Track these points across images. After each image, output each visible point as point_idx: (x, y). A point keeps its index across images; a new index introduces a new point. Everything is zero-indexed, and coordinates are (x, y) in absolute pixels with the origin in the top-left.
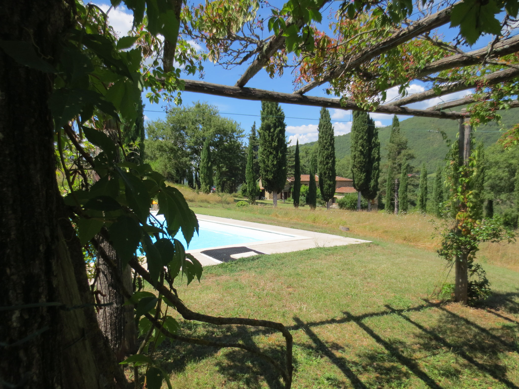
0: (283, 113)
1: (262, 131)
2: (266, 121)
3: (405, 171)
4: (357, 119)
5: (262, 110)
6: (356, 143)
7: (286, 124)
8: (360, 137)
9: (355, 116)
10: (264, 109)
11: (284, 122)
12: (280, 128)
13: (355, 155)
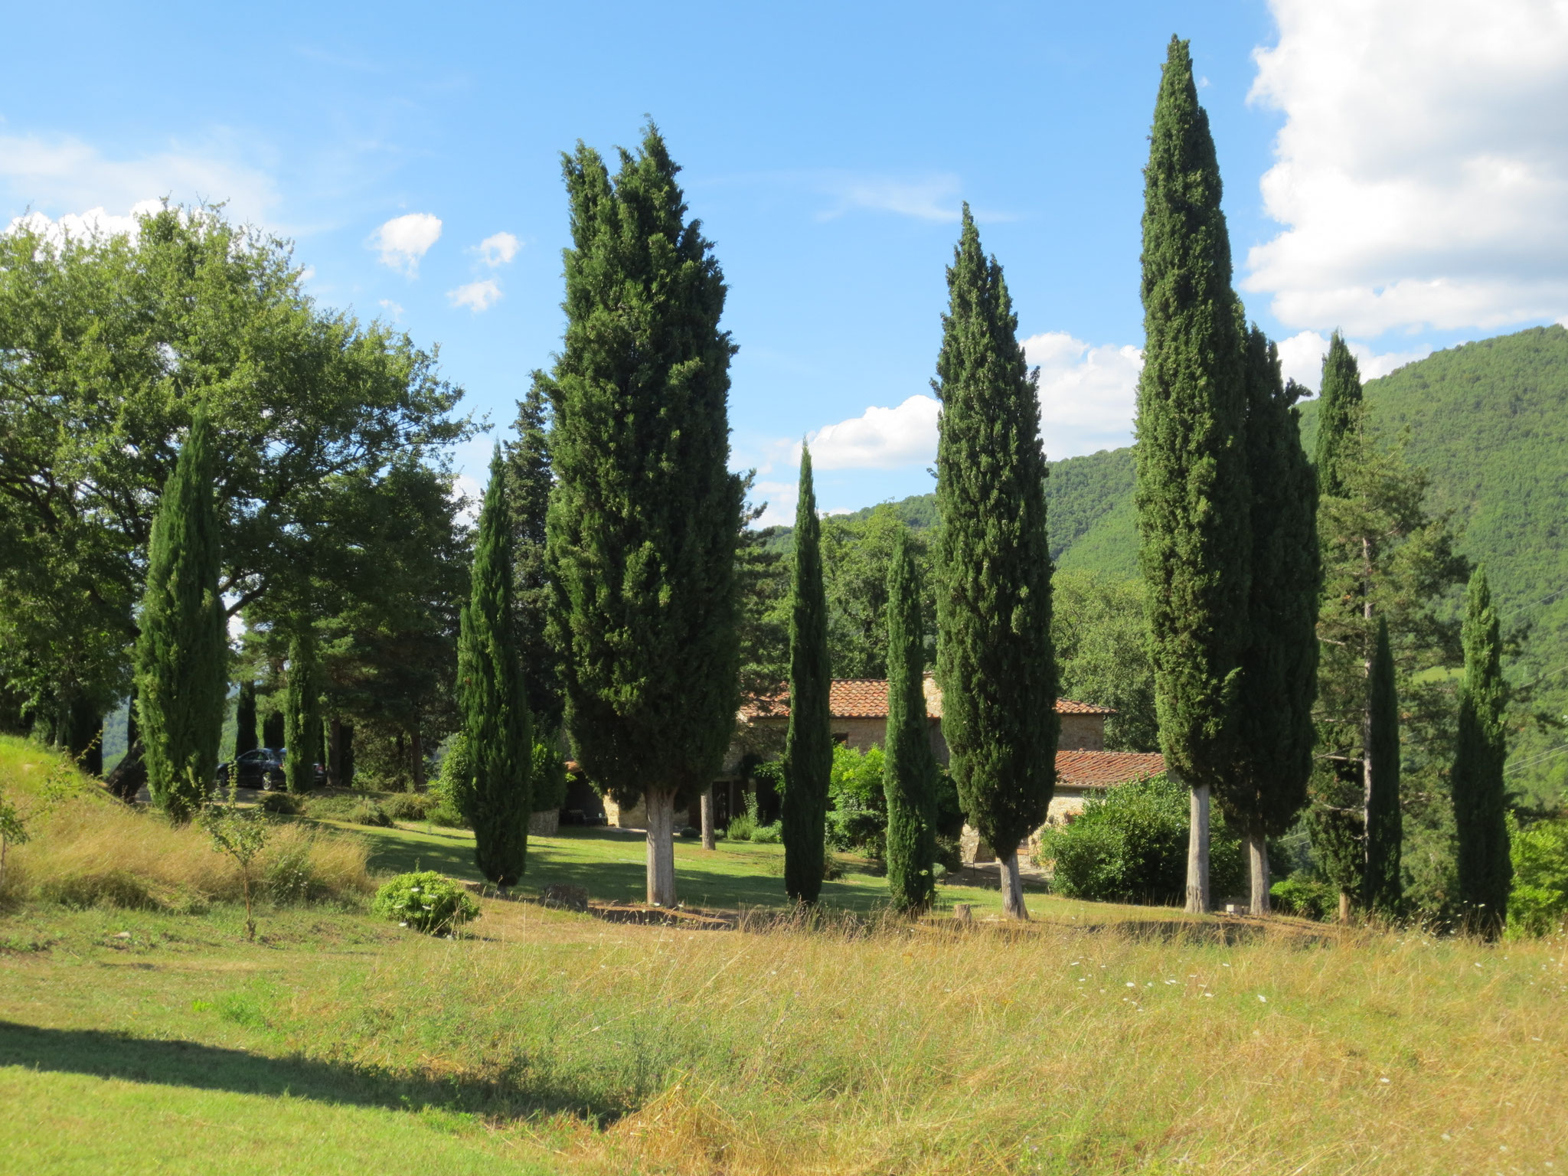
0: (711, 263)
1: (571, 378)
2: (599, 313)
3: (1485, 652)
4: (1176, 322)
5: (573, 248)
6: (1178, 474)
7: (734, 340)
8: (1197, 437)
9: (1165, 306)
10: (584, 237)
11: (721, 327)
12: (693, 363)
13: (1170, 554)
